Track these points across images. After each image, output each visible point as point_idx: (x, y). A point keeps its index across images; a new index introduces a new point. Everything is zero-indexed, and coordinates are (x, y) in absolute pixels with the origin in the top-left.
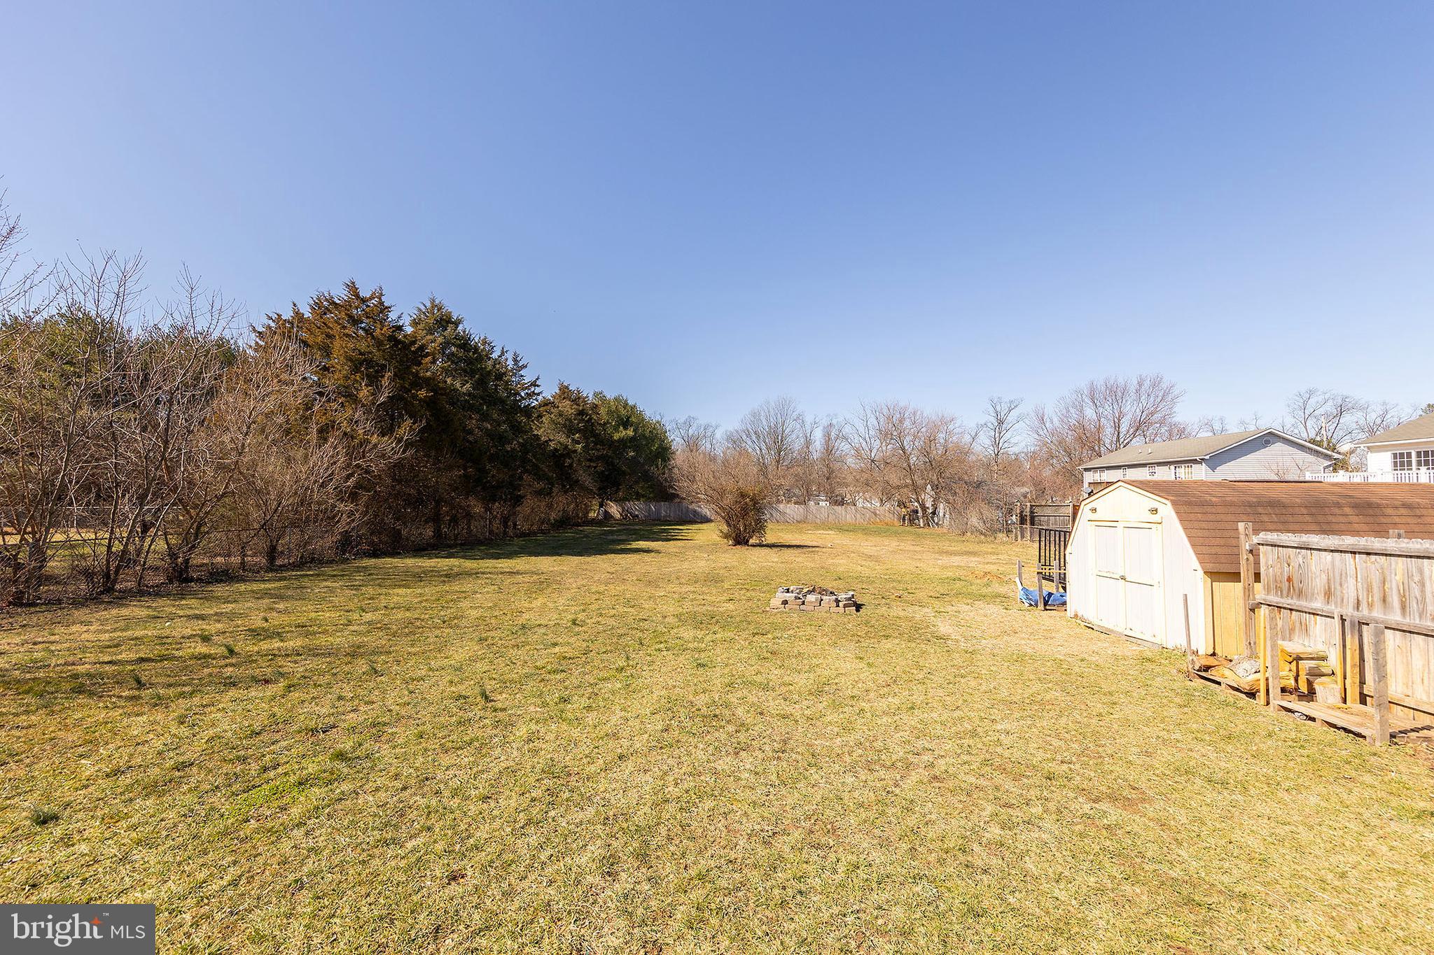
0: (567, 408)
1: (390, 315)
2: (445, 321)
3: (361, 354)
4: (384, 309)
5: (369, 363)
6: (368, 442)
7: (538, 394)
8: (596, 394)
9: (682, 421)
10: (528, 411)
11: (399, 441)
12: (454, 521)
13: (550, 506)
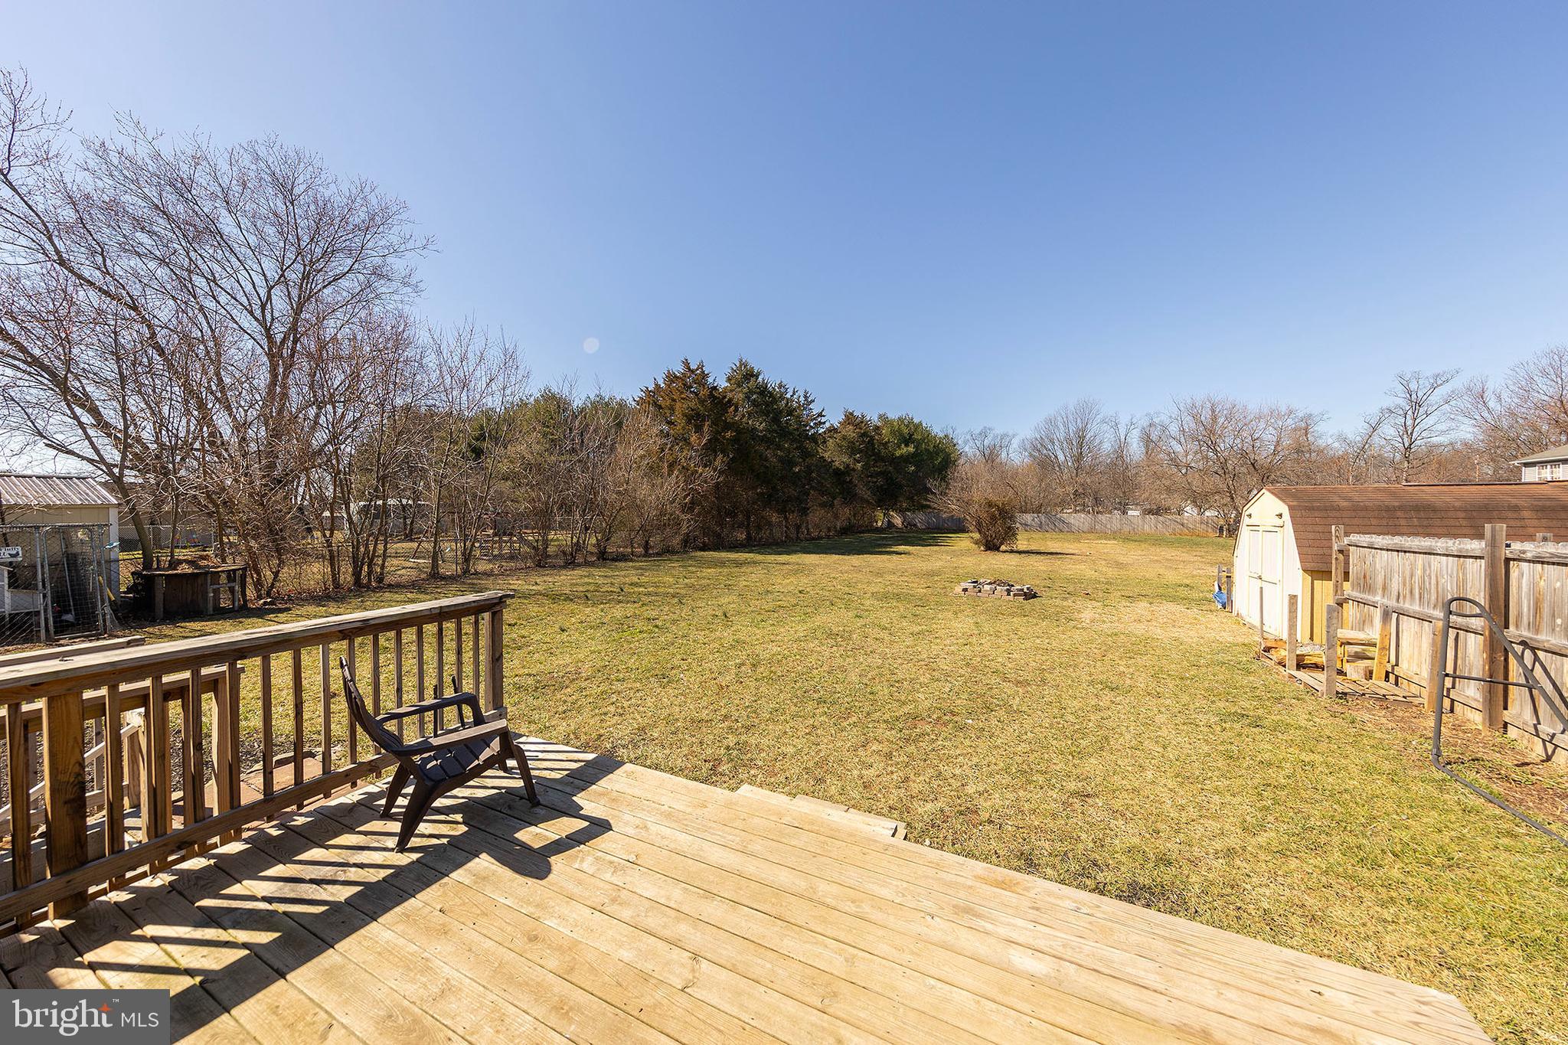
0: (850, 432)
1: (709, 379)
2: (750, 375)
3: (692, 410)
4: (704, 376)
5: (698, 415)
6: (697, 471)
7: (824, 423)
8: (880, 417)
9: (977, 432)
10: (814, 439)
11: (715, 470)
12: (759, 528)
13: (836, 517)
